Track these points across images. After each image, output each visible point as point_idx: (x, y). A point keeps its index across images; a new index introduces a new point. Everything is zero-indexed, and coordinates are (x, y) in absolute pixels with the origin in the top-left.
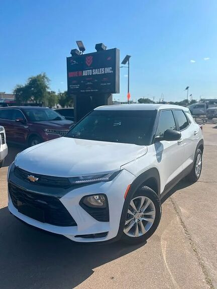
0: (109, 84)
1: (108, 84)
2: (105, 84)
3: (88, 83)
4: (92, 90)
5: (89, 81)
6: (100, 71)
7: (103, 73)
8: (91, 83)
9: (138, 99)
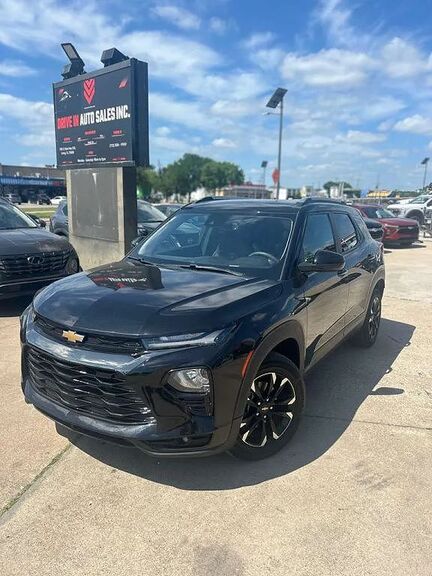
0: (125, 144)
1: (122, 144)
2: (117, 145)
3: (90, 143)
4: (96, 160)
5: (91, 138)
6: (109, 114)
7: (113, 118)
8: (93, 143)
9: (322, 184)
